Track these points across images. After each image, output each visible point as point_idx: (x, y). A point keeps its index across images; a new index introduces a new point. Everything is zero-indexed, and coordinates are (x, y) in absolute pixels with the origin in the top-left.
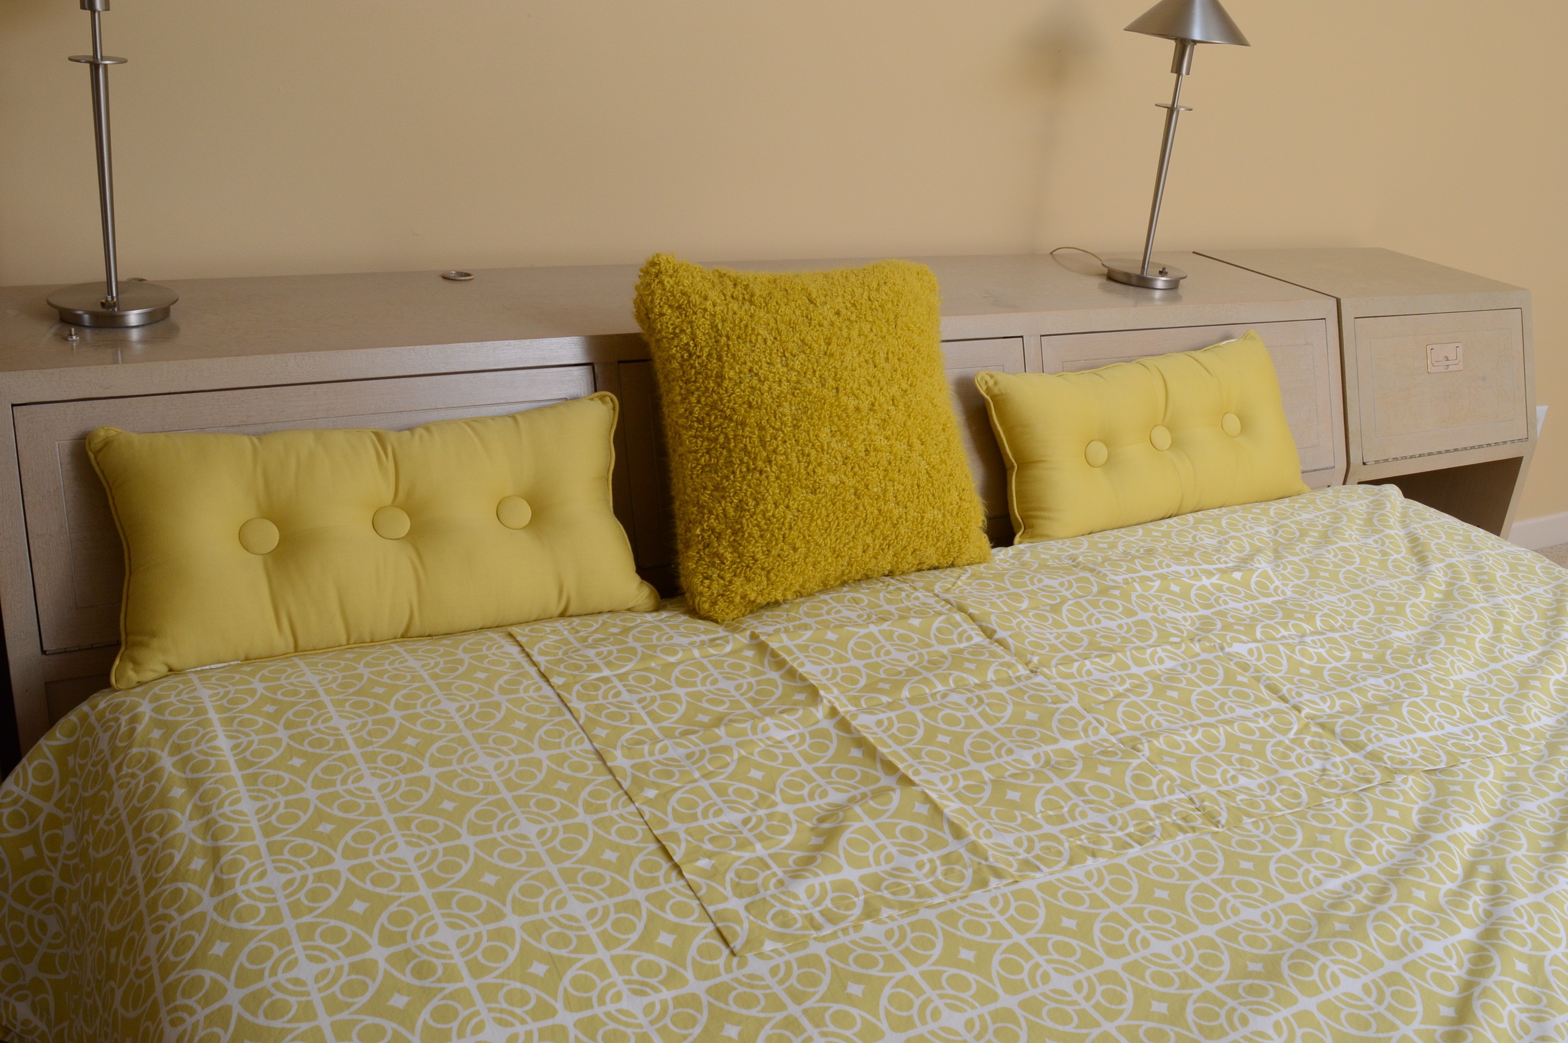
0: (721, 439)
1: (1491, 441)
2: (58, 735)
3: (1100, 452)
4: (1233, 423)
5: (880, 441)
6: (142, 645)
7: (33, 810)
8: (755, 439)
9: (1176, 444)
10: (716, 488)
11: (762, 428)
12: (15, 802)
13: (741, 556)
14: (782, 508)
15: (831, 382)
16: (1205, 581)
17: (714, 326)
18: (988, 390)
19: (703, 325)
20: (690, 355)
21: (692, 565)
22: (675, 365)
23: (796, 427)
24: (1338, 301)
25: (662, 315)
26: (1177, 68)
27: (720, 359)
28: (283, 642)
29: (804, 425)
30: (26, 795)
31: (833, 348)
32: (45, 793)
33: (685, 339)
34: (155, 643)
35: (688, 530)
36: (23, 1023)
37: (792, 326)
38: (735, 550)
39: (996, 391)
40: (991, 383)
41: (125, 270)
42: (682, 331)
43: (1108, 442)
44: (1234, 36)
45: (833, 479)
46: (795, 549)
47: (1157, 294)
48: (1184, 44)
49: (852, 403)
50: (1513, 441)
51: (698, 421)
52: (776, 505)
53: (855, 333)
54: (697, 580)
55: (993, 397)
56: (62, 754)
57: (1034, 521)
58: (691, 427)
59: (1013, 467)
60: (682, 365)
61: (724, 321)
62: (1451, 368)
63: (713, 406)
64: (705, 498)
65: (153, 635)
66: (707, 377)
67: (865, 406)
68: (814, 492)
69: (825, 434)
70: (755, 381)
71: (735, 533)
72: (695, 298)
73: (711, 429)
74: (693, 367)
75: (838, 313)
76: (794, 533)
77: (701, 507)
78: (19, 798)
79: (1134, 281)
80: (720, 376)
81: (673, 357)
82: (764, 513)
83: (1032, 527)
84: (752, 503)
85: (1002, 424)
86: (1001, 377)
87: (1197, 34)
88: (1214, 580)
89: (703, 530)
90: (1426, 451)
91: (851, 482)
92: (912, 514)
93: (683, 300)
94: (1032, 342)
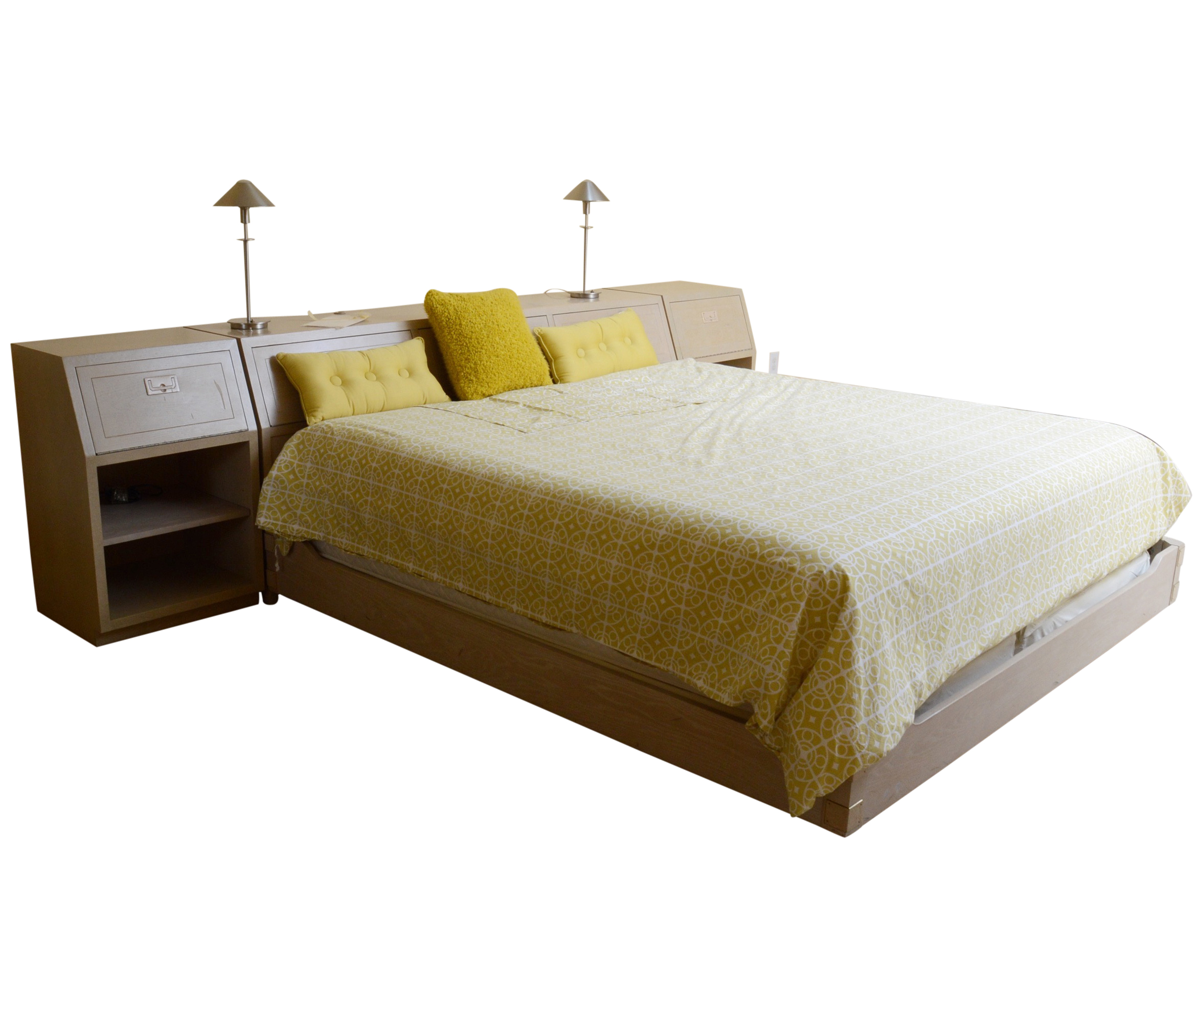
0: (465, 344)
1: (736, 350)
2: (294, 440)
3: (581, 352)
4: (628, 341)
5: (514, 341)
6: (315, 411)
7: (292, 464)
8: (476, 342)
9: (608, 348)
10: (466, 359)
11: (477, 339)
12: (285, 462)
13: (478, 379)
14: (489, 363)
15: (496, 323)
16: (626, 381)
17: (455, 309)
18: (539, 333)
19: (451, 309)
20: (449, 319)
21: (462, 385)
22: (444, 323)
23: (488, 337)
24: (662, 296)
25: (437, 307)
26: (585, 212)
27: (459, 319)
28: (351, 411)
29: (491, 336)
30: (288, 459)
31: (494, 313)
32: (294, 458)
33: (446, 314)
34: (319, 410)
35: (458, 375)
36: (297, 531)
37: (480, 307)
38: (476, 377)
39: (542, 333)
40: (539, 331)
41: (253, 315)
42: (445, 312)
43: (584, 349)
44: (604, 198)
45: (503, 353)
46: (495, 375)
47: (591, 300)
48: (586, 204)
49: (503, 329)
50: (746, 350)
51: (455, 340)
52: (487, 362)
53: (499, 308)
54: (466, 388)
55: (541, 335)
56: (297, 446)
57: (563, 378)
58: (453, 342)
59: (552, 361)
60: (446, 323)
61: (458, 307)
62: (713, 321)
63: (460, 334)
64: (463, 363)
65: (318, 407)
66: (456, 325)
67: (507, 330)
68: (498, 357)
69: (497, 339)
70: (472, 324)
71: (475, 372)
72: (447, 301)
73: (460, 341)
74: (450, 323)
75: (492, 303)
76: (494, 370)
77: (462, 367)
78: (286, 460)
79: (581, 296)
80: (461, 324)
81: (443, 321)
82: (483, 364)
83: (563, 379)
84: (479, 362)
85: (546, 344)
86: (543, 328)
87: (590, 199)
88: (629, 380)
89: (464, 373)
90: (709, 355)
91: (508, 354)
92: (528, 365)
93: (443, 302)
94: (550, 317)
